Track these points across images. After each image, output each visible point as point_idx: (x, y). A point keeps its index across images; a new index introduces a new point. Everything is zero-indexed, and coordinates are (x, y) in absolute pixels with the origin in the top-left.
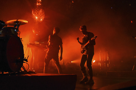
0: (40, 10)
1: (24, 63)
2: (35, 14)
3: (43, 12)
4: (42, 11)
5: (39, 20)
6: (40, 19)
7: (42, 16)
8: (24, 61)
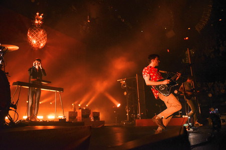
0: (40, 30)
1: (10, 111)
2: (32, 36)
3: (45, 34)
4: (43, 32)
5: (38, 45)
6: (40, 44)
7: (43, 39)
8: (11, 108)
